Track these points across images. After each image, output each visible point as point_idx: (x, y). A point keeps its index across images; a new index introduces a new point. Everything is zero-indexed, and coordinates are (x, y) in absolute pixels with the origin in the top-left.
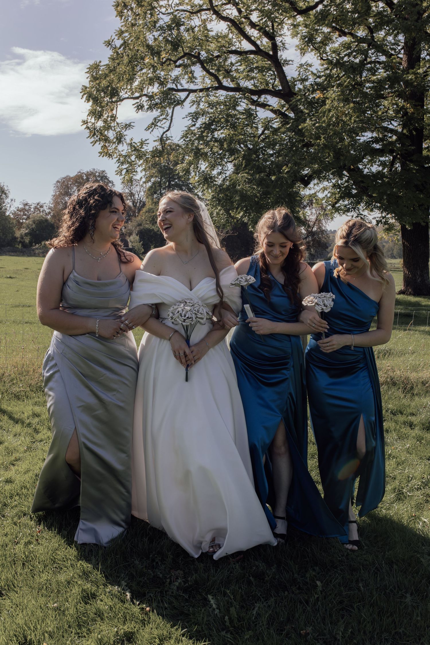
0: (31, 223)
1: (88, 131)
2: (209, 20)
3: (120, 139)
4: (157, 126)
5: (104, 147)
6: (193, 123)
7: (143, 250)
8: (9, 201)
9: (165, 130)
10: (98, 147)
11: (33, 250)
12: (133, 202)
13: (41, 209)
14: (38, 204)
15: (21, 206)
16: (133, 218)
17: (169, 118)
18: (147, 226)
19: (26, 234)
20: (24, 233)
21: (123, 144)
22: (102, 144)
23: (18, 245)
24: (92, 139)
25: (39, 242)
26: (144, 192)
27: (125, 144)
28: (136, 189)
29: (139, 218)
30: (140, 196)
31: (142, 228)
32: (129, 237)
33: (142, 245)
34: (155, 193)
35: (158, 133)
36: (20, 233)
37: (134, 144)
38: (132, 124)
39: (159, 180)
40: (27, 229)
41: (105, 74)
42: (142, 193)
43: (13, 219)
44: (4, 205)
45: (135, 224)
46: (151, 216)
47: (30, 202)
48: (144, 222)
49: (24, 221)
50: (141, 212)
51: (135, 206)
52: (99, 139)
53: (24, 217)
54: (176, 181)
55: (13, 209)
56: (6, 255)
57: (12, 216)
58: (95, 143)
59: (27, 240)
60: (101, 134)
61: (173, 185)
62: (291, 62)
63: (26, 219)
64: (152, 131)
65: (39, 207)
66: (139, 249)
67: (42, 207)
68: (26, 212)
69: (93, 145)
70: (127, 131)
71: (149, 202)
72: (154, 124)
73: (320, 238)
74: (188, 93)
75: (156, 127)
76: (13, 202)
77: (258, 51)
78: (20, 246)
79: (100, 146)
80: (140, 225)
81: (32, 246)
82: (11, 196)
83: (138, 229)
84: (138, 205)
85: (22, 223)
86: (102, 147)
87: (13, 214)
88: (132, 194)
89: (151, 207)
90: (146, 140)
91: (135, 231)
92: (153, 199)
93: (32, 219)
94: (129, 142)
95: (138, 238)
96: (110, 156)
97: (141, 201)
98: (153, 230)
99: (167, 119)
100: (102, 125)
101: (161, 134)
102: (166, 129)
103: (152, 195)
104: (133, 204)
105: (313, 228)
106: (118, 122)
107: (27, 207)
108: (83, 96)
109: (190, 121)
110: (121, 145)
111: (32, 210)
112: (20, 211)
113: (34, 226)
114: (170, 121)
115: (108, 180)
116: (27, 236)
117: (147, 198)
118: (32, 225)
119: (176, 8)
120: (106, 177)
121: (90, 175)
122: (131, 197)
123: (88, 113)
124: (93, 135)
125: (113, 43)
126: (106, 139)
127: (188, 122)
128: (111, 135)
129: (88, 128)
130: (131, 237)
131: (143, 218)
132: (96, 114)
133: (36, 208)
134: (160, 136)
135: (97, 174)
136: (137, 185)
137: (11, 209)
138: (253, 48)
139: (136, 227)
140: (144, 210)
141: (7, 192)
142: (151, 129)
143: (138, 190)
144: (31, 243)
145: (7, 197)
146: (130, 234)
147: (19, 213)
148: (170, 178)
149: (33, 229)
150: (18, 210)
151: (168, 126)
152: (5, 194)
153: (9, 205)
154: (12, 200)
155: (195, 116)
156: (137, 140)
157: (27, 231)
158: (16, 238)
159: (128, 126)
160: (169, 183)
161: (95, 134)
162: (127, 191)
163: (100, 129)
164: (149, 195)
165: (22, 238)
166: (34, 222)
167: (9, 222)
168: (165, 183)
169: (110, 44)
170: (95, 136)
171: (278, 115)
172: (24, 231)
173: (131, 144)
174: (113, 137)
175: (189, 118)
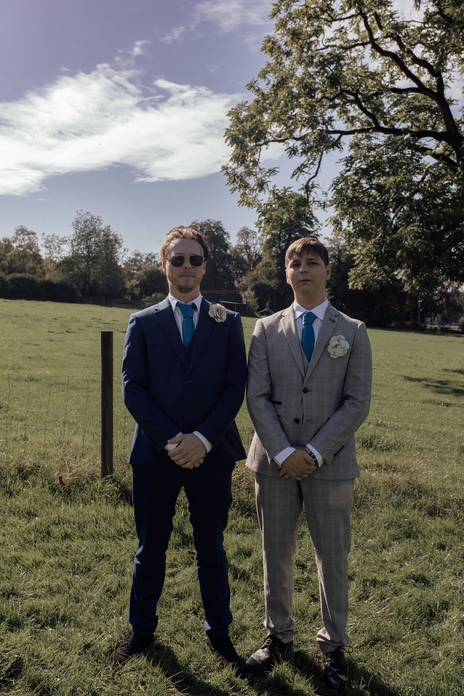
0: (142, 274)
1: (228, 177)
2: (360, 57)
3: (261, 185)
4: (303, 171)
5: (244, 194)
6: (348, 168)
7: (258, 307)
8: (122, 251)
9: (311, 176)
10: (238, 194)
11: (143, 303)
12: (249, 255)
13: (153, 260)
14: (150, 255)
15: (133, 257)
16: (249, 272)
17: (316, 163)
18: (263, 281)
19: (137, 286)
20: (135, 284)
21: (265, 191)
22: (242, 191)
23: (128, 296)
24: (232, 186)
25: (150, 295)
26: (261, 245)
27: (267, 191)
28: (251, 242)
29: (255, 272)
30: (256, 249)
31: (257, 283)
32: (244, 291)
33: (257, 301)
34: (274, 246)
35: (303, 179)
36: (130, 284)
37: (277, 191)
38: (277, 169)
39: (279, 232)
40: (137, 281)
41: (252, 115)
42: (258, 246)
43: (124, 269)
44: (116, 254)
45: (251, 278)
46: (268, 271)
47: (142, 253)
48: (260, 277)
49: (135, 271)
50: (258, 266)
51: (250, 260)
52: (239, 185)
53: (135, 267)
54: (297, 233)
55: (125, 259)
56: (115, 306)
57: (123, 267)
58: (235, 190)
59: (137, 292)
60: (242, 180)
61: (293, 238)
62: (455, 102)
63: (138, 270)
64: (298, 177)
65: (150, 258)
66: (254, 306)
67: (154, 257)
68: (138, 263)
69: (232, 193)
70: (271, 177)
71: (266, 255)
72: (300, 169)
73: (455, 301)
74: (339, 135)
75: (302, 173)
76: (126, 252)
77: (421, 88)
78: (129, 298)
79: (240, 193)
80: (255, 280)
81: (142, 298)
82: (124, 246)
83: (253, 284)
84: (253, 259)
85: (133, 274)
86: (242, 194)
87: (124, 264)
88: (247, 247)
89: (268, 261)
90: (290, 188)
91: (250, 287)
92: (270, 253)
93: (144, 270)
94: (272, 189)
95: (253, 293)
96: (249, 204)
97: (256, 255)
98: (269, 285)
99: (314, 164)
100: (243, 171)
101: (307, 180)
102: (313, 175)
103: (270, 248)
104: (248, 257)
105: (447, 289)
106: (261, 167)
107: (139, 258)
108: (227, 140)
109: (344, 167)
110: (263, 192)
111: (144, 260)
112: (132, 261)
113: (145, 277)
114: (317, 166)
115: (223, 231)
116: (137, 287)
117: (265, 251)
118: (143, 276)
119: (328, 44)
120: (221, 228)
121: (205, 225)
122: (246, 249)
123: (230, 157)
124: (233, 182)
125: (256, 85)
126: (246, 186)
127: (342, 167)
128: (252, 181)
129: (228, 174)
130: (246, 293)
131: (259, 272)
132: (240, 159)
133: (147, 259)
134: (305, 183)
135: (212, 225)
136: (253, 238)
137: (124, 259)
138: (415, 85)
139: (251, 282)
140: (261, 264)
141: (120, 242)
142: (296, 176)
143: (254, 242)
144: (141, 295)
145: (120, 246)
146: (245, 289)
147: (131, 263)
148: (291, 230)
149: (144, 280)
150: (129, 261)
151: (315, 172)
152: (119, 243)
153: (121, 255)
154: (125, 250)
155: (350, 161)
156: (280, 187)
157: (138, 283)
158: (126, 289)
159: (272, 171)
160: (290, 236)
161: (235, 180)
162: (242, 243)
163: (240, 175)
164: (267, 248)
165: (132, 289)
166: (146, 273)
167: (120, 272)
168: (285, 236)
169: (252, 86)
170: (235, 183)
171: (442, 160)
172: (134, 282)
173: (273, 192)
174: (254, 184)
175: (343, 163)
